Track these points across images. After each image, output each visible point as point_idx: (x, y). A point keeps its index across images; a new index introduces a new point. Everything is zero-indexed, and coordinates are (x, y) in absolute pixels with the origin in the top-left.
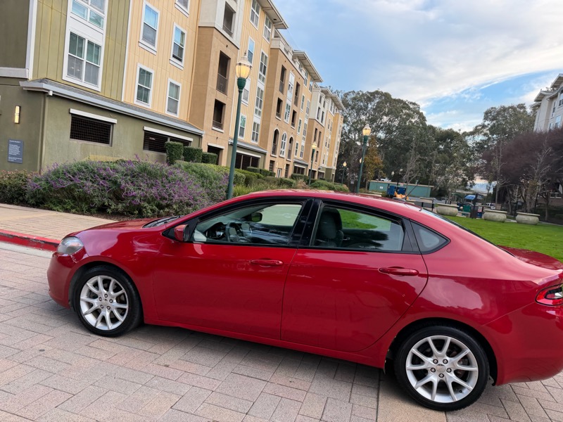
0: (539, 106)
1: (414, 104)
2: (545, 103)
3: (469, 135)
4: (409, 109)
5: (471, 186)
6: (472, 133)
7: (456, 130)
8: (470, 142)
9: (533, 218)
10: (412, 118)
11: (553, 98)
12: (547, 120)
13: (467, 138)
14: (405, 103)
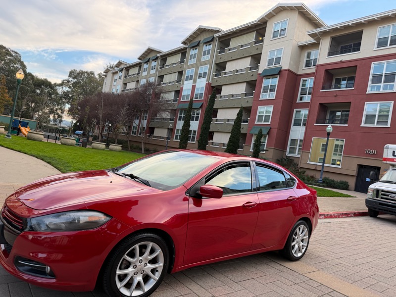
0: (106, 76)
1: (16, 53)
2: (110, 75)
3: (59, 86)
4: (12, 56)
5: (60, 122)
6: (61, 85)
7: (49, 80)
8: (60, 90)
9: (119, 147)
10: (15, 64)
11: (114, 73)
12: (111, 86)
13: (57, 87)
14: (7, 50)
